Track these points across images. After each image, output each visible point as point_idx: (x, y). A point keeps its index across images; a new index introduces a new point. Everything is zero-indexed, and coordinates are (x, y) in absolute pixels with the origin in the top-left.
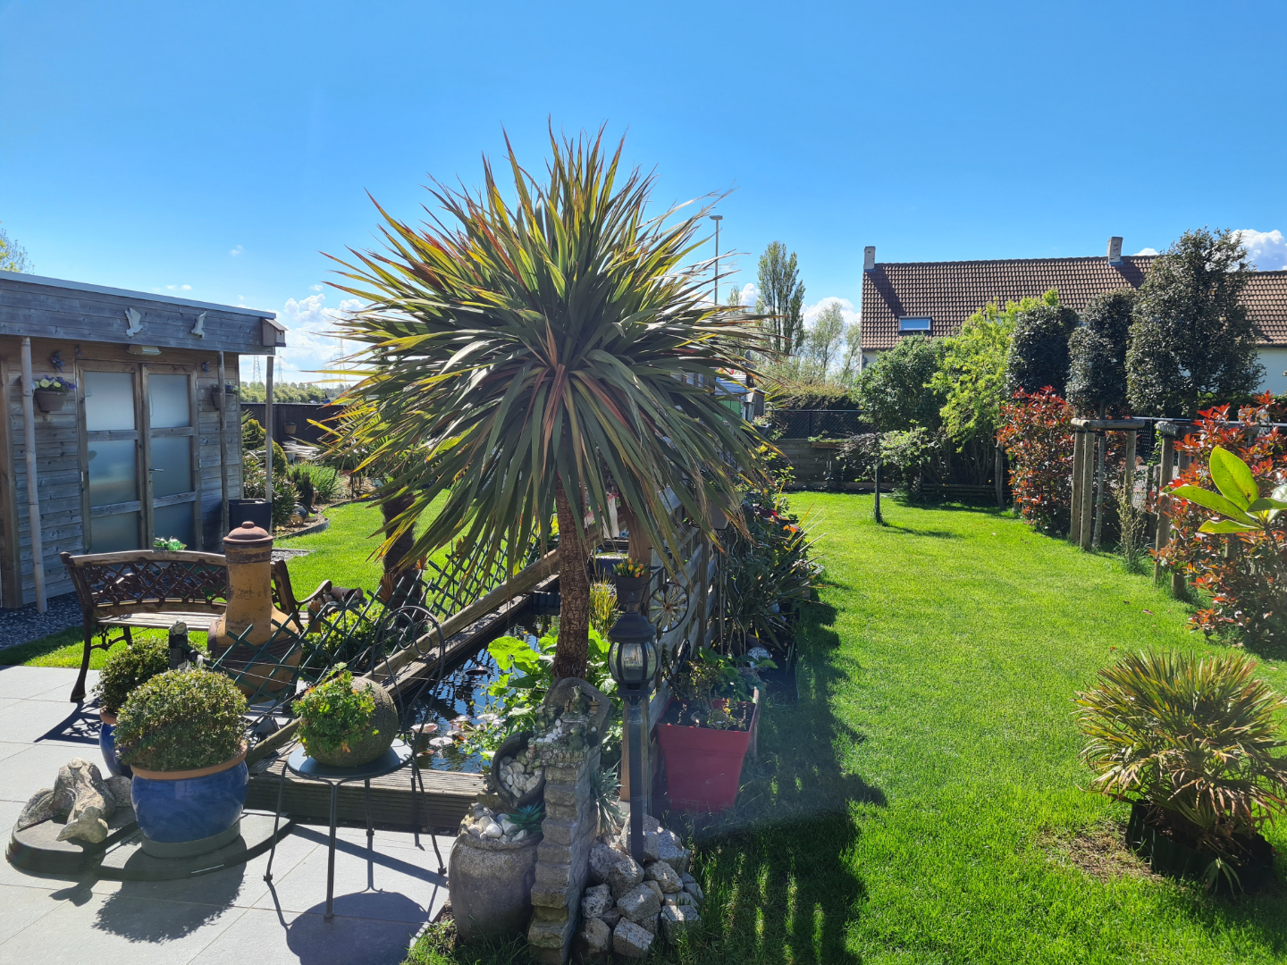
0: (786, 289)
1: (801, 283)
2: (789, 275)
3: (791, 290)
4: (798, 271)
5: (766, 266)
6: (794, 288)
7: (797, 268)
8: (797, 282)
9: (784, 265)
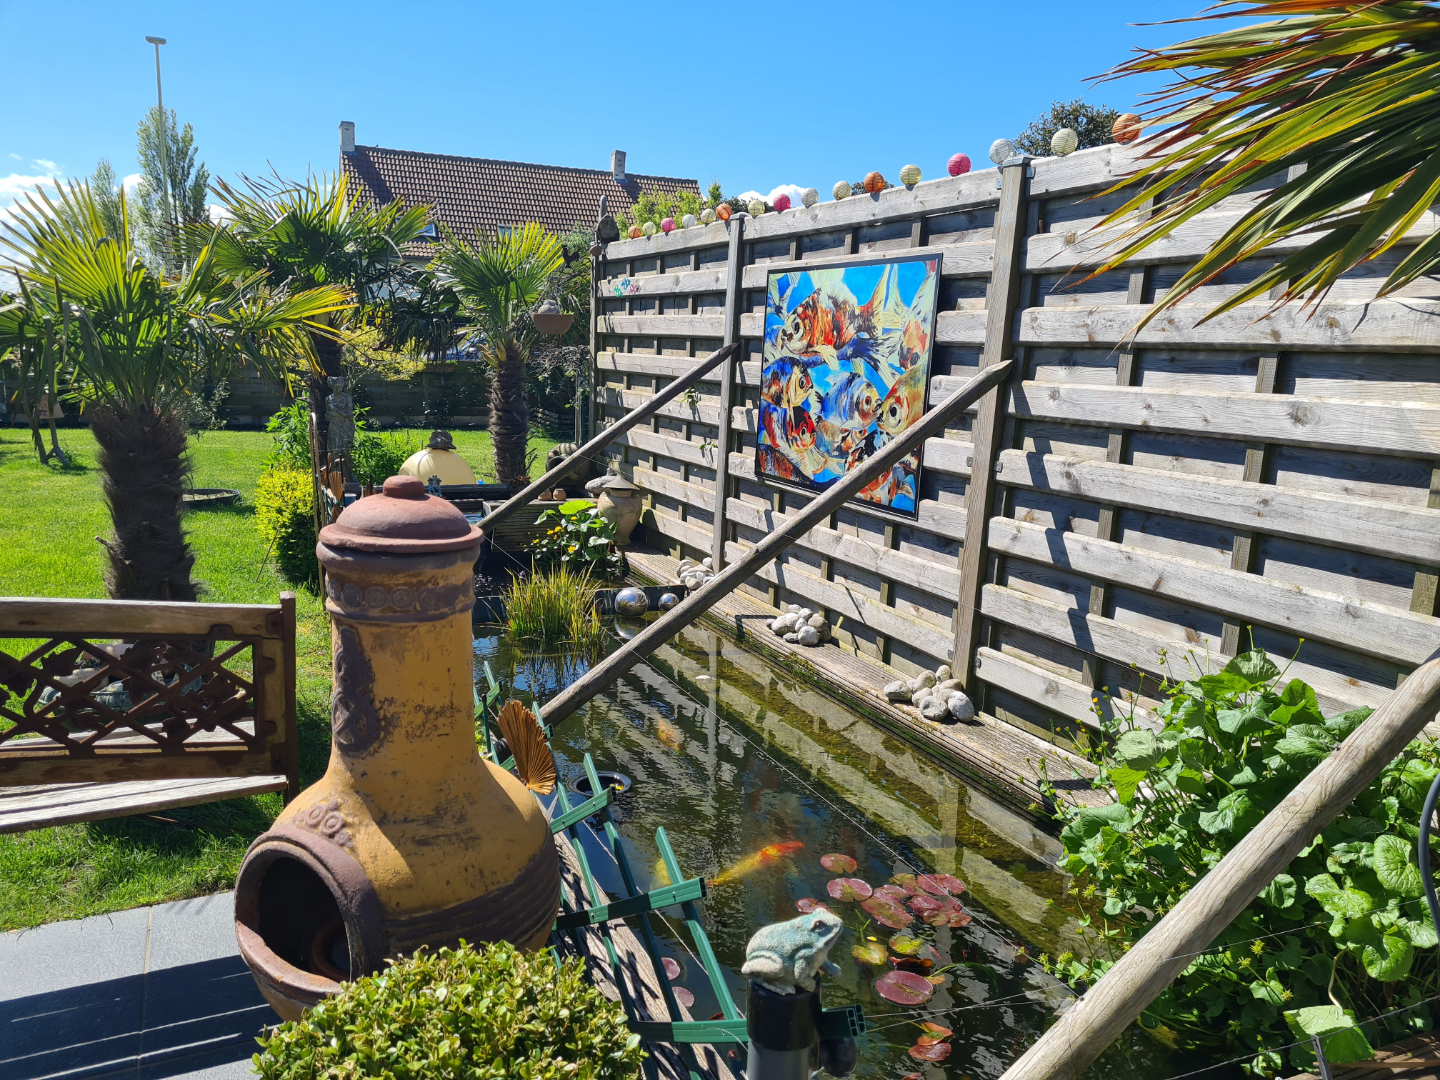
0: (180, 171)
1: (203, 166)
2: (182, 153)
3: (189, 173)
4: (196, 149)
5: (148, 137)
6: (193, 172)
7: (194, 145)
8: (197, 164)
9: (175, 140)
